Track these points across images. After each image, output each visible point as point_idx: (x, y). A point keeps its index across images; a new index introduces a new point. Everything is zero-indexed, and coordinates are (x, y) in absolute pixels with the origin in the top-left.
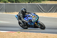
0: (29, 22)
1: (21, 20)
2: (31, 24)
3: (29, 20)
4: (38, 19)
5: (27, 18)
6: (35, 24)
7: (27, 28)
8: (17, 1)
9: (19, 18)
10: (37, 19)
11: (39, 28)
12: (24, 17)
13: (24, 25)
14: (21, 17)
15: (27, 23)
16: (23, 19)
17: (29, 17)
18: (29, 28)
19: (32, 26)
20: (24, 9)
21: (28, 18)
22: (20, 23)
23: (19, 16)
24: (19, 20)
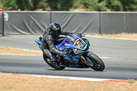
0: (67, 54)
1: (49, 49)
2: (72, 58)
3: (68, 50)
4: (87, 48)
5: (63, 45)
6: (80, 59)
7: (62, 69)
8: (127, 7)
9: (45, 46)
10: (85, 48)
11: (90, 69)
12: (56, 43)
13: (56, 61)
14: (49, 42)
15: (62, 57)
16: (53, 48)
17: (68, 42)
18: (66, 68)
19: (75, 64)
20: (55, 24)
21: (66, 44)
22: (45, 57)
23: (45, 41)
24: (45, 50)
